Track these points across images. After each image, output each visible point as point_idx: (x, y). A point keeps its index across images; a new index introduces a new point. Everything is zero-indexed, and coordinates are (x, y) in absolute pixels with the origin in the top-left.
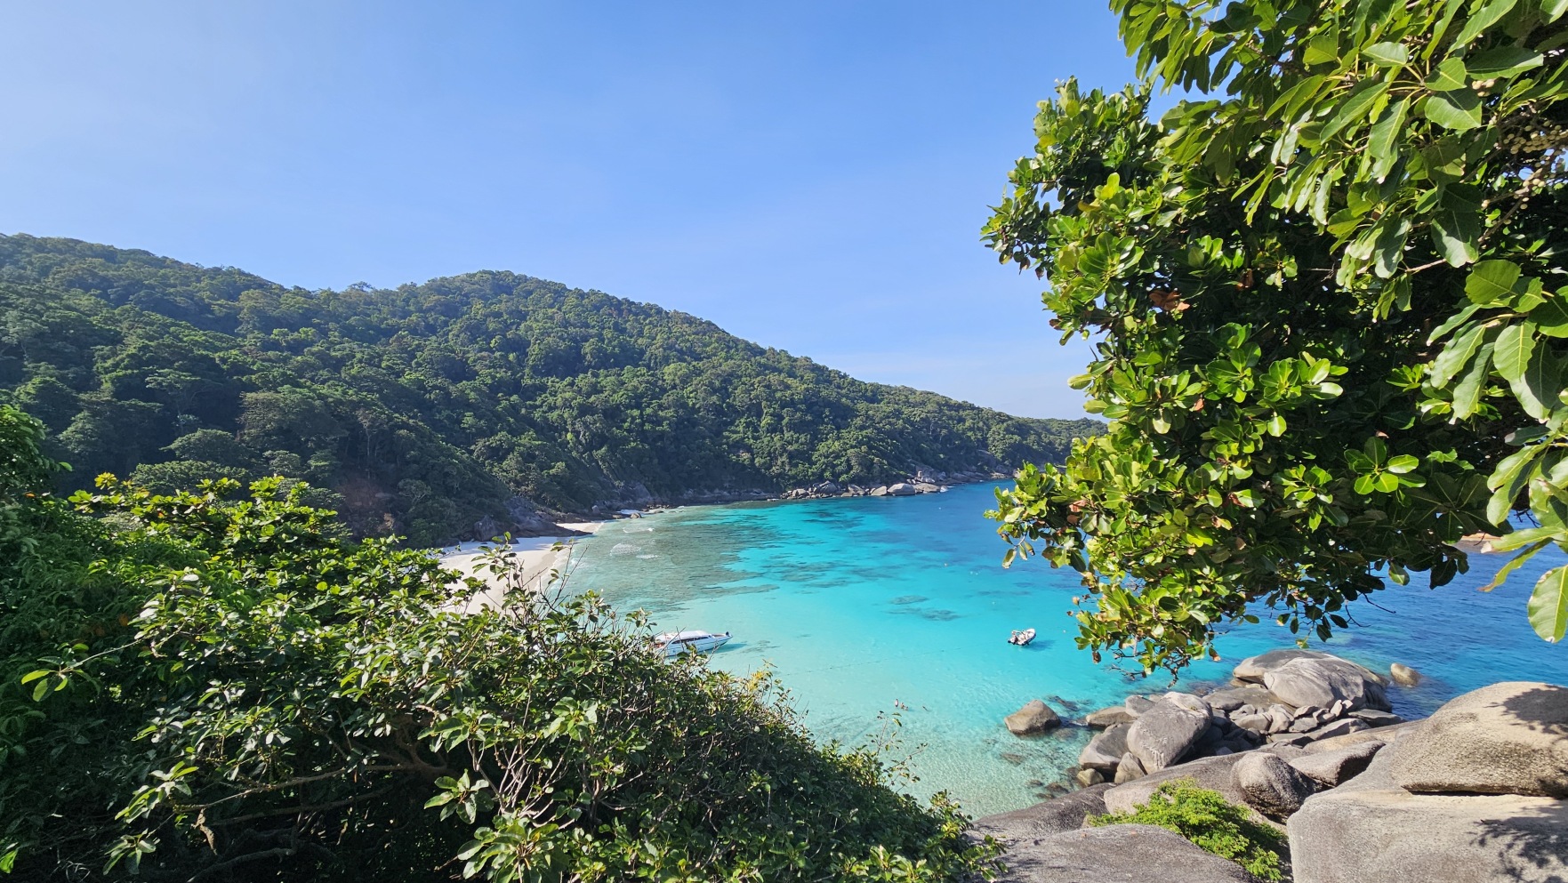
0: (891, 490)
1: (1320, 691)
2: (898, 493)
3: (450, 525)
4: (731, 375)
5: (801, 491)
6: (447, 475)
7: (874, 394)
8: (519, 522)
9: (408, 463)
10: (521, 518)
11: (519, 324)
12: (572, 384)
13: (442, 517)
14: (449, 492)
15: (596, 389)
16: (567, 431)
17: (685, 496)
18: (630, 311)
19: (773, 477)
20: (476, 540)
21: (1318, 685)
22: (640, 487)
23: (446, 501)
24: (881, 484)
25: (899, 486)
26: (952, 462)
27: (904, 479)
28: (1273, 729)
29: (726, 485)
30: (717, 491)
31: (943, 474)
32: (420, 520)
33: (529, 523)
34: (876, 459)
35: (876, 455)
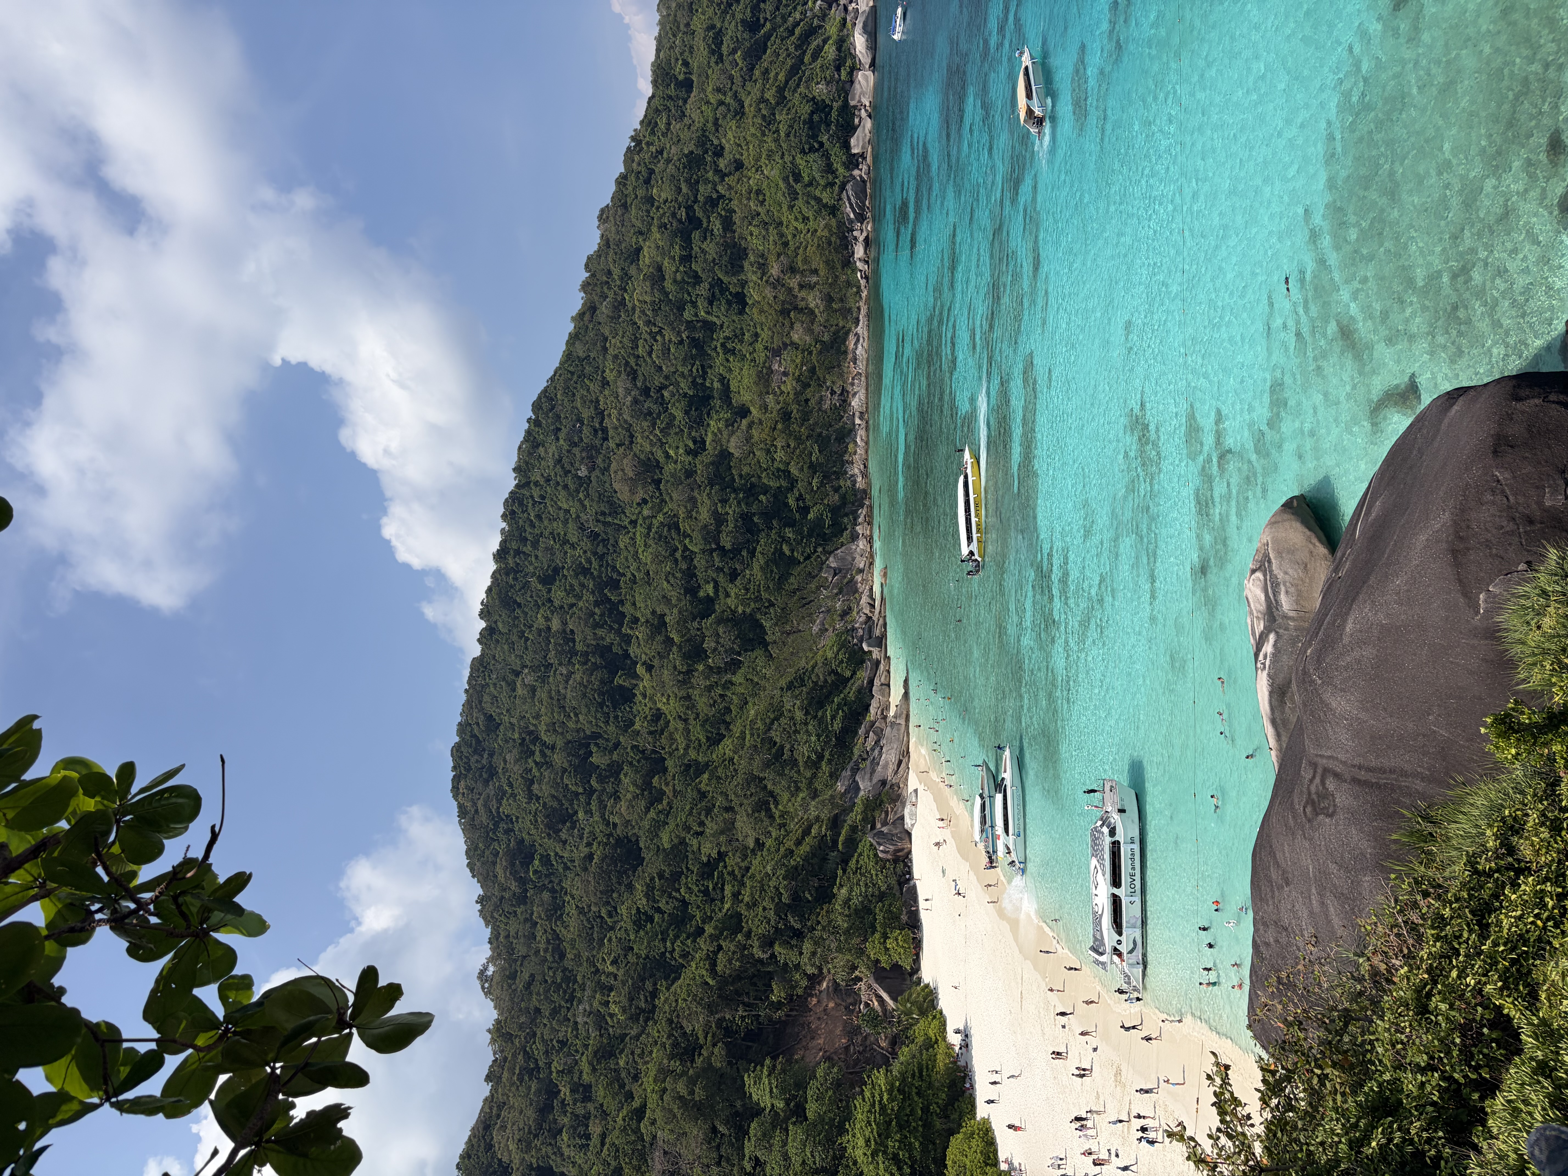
0: (865, 60)
2: (873, 45)
5: (859, 251)
13: (867, 910)
15: (658, 628)
20: (907, 857)
23: (838, 902)
24: (852, 81)
27: (846, 31)
29: (839, 399)
34: (802, 89)
35: (795, 91)
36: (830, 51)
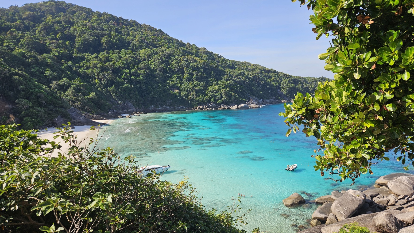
0: (239, 107)
1: (409, 189)
2: (242, 108)
3: (42, 120)
4: (170, 55)
5: (201, 107)
6: (39, 97)
7: (233, 65)
8: (74, 119)
9: (19, 91)
10: (75, 117)
11: (70, 28)
12: (97, 57)
13: (38, 116)
14: (40, 105)
15: (108, 60)
16: (96, 79)
17: (150, 108)
18: (123, 24)
19: (189, 101)
20: (55, 127)
21: (408, 187)
22: (130, 104)
23: (39, 109)
24: (235, 104)
25: (243, 105)
26: (265, 95)
27: (244, 102)
28: (389, 204)
29: (168, 104)
30: (164, 106)
31: (261, 100)
32: (27, 118)
33: (79, 119)
36: (240, 99)
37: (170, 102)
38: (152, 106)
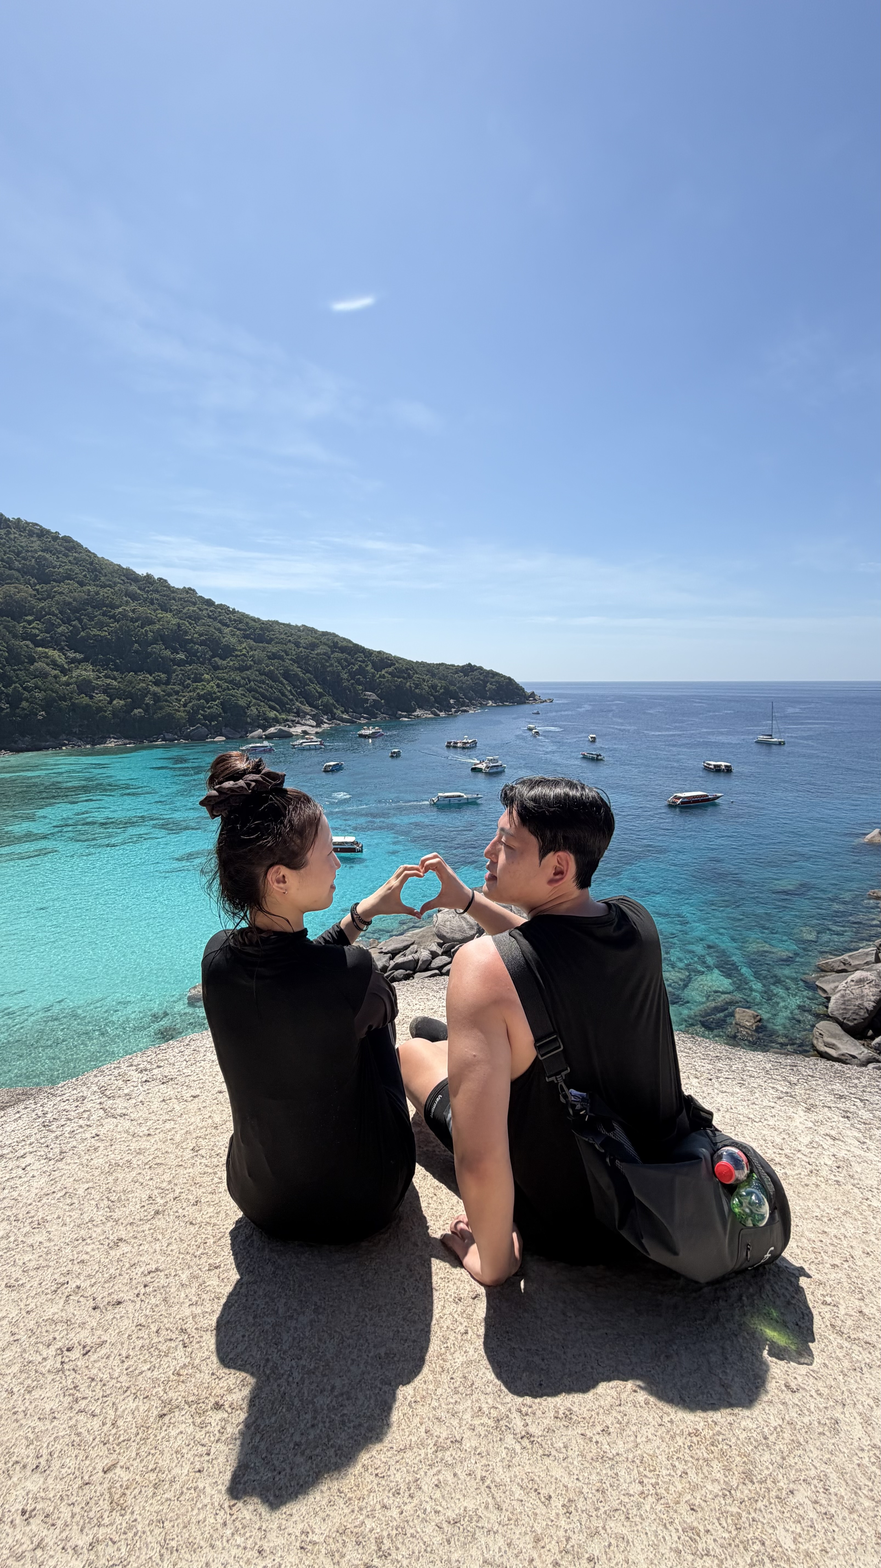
0: (267, 732)
2: (273, 736)
4: (87, 603)
24: (258, 727)
25: (276, 729)
27: (282, 722)
34: (254, 701)
35: (254, 697)
36: (272, 714)
37: (80, 726)
38: (24, 736)
